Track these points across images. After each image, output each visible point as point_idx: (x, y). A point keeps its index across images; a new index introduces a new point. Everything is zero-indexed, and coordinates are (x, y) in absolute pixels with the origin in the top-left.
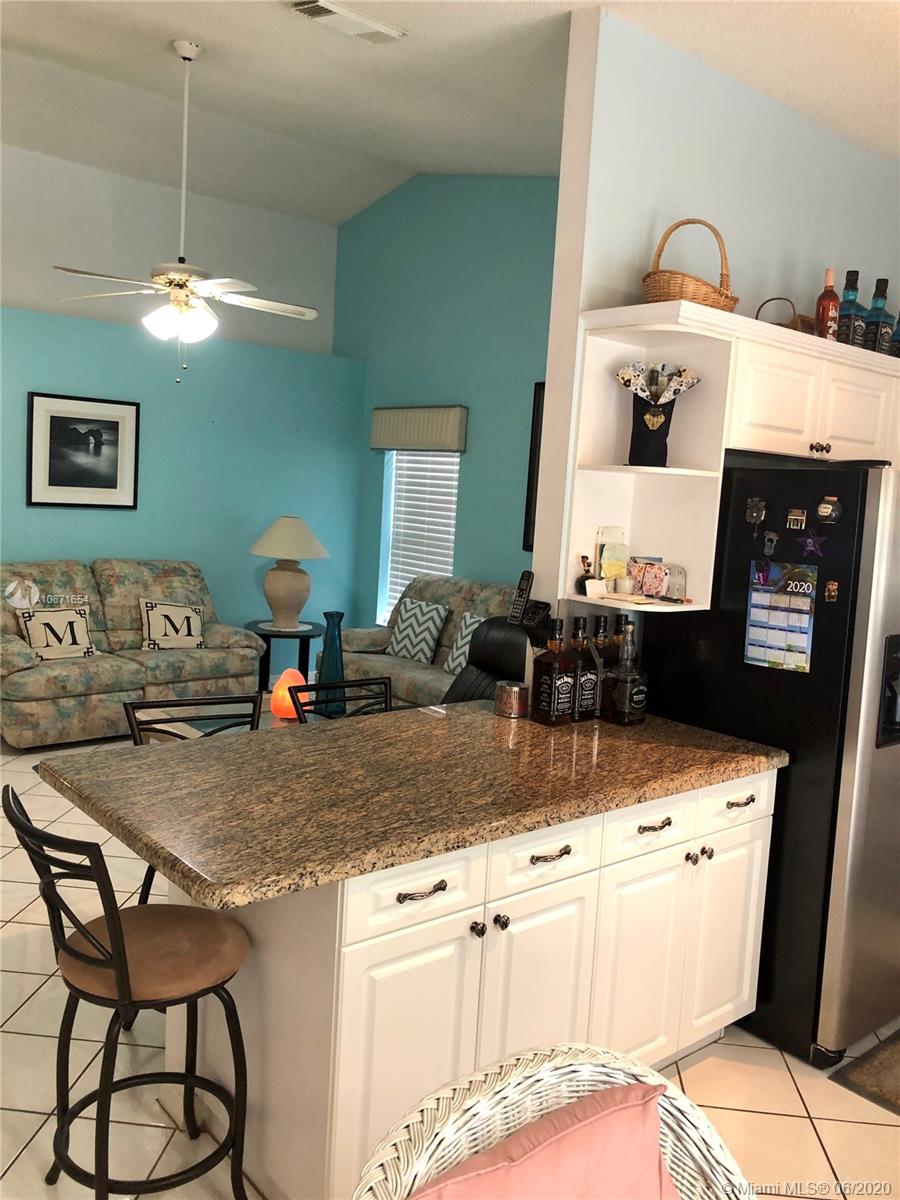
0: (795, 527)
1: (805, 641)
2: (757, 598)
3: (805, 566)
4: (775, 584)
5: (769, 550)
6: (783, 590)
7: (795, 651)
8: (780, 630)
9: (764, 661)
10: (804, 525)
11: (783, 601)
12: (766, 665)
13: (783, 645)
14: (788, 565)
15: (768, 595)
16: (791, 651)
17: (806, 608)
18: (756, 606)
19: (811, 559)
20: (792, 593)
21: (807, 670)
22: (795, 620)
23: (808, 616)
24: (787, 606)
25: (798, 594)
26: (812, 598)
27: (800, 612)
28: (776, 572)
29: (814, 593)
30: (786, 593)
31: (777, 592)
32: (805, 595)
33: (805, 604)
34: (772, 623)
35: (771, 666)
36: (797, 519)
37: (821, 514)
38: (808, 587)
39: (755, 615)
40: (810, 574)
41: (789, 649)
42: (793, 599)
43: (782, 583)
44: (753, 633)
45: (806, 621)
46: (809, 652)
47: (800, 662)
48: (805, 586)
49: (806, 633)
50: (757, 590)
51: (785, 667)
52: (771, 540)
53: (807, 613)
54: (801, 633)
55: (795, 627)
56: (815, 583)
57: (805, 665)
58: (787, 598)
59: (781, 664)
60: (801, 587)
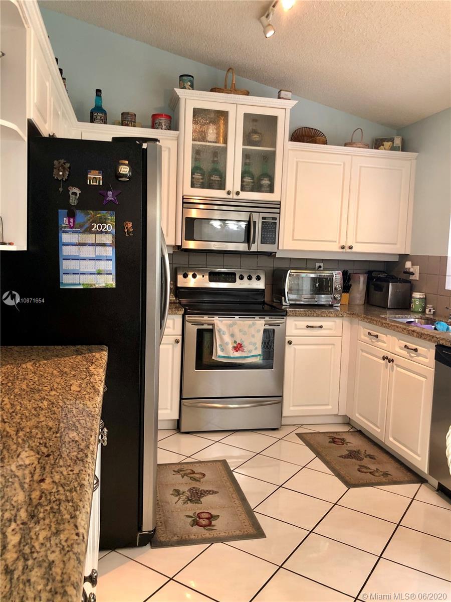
0: (95, 184)
1: (110, 266)
2: (66, 238)
3: (105, 212)
4: (81, 226)
5: (73, 201)
6: (89, 230)
7: (104, 274)
8: (90, 260)
9: (79, 284)
10: (101, 181)
11: (90, 238)
12: (81, 287)
13: (94, 270)
14: (91, 212)
15: (76, 235)
16: (101, 274)
17: (109, 242)
18: (68, 245)
19: (110, 206)
20: (97, 232)
21: (114, 286)
22: (100, 251)
23: (110, 248)
24: (94, 242)
25: (101, 232)
26: (113, 235)
27: (104, 245)
28: (81, 216)
29: (114, 231)
30: (91, 232)
31: (84, 232)
32: (106, 232)
33: (108, 239)
34: (82, 255)
35: (85, 287)
36: (95, 177)
37: (121, 172)
38: (110, 226)
39: (66, 251)
40: (110, 218)
41: (99, 273)
42: (98, 236)
43: (87, 225)
44: (65, 265)
45: (110, 252)
46: (114, 273)
47: (109, 281)
48: (106, 226)
49: (111, 260)
50: (66, 232)
51: (97, 286)
52: (75, 194)
53: (111, 246)
54: (107, 260)
55: (102, 256)
56: (114, 224)
57: (112, 283)
58: (93, 236)
59: (94, 285)
60: (103, 227)
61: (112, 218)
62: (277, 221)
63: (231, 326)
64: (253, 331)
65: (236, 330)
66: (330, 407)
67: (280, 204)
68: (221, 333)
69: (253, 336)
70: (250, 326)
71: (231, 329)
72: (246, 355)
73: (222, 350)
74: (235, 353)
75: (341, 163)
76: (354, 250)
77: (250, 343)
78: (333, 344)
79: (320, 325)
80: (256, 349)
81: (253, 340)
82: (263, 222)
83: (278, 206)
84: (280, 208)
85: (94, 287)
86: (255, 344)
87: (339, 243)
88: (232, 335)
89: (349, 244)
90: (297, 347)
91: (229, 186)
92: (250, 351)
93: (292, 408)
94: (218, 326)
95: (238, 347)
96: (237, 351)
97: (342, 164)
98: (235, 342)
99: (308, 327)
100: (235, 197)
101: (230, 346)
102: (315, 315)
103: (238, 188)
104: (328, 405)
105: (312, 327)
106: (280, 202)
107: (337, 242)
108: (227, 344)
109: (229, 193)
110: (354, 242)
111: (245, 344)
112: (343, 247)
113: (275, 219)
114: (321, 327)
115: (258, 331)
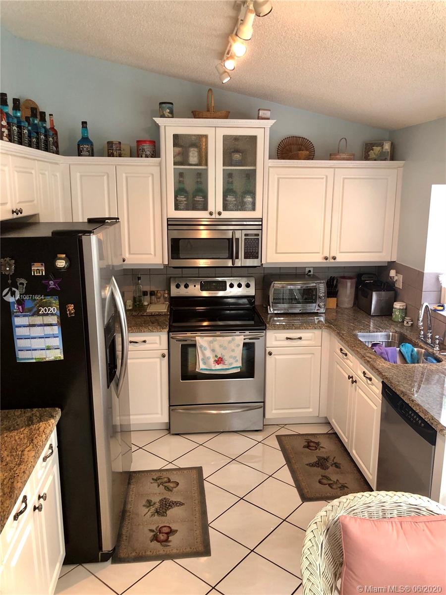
0: (38, 274)
1: (58, 342)
3: (49, 297)
4: (30, 310)
5: (22, 290)
6: (37, 314)
7: (53, 349)
8: (40, 338)
9: (32, 359)
10: (44, 272)
11: (38, 320)
12: (34, 361)
13: (44, 347)
15: (26, 318)
16: (50, 349)
17: (55, 322)
18: (19, 326)
19: (52, 293)
20: (44, 315)
21: (62, 358)
22: (48, 330)
23: (57, 326)
24: (42, 323)
25: (47, 314)
26: (58, 316)
27: (51, 325)
28: (29, 303)
29: (59, 312)
30: (39, 315)
31: (32, 316)
32: (52, 314)
33: (54, 320)
34: (33, 335)
35: (37, 360)
36: (38, 269)
37: (58, 266)
38: (54, 309)
39: (19, 331)
40: (54, 302)
41: (48, 349)
42: (45, 318)
43: (35, 309)
44: (20, 343)
45: (56, 330)
46: (61, 347)
47: (57, 354)
49: (58, 337)
50: (17, 316)
51: (47, 359)
52: (22, 284)
53: (57, 325)
54: (55, 337)
55: (50, 334)
56: (58, 306)
57: (60, 356)
58: (41, 318)
59: (45, 358)
60: (49, 310)
61: (55, 301)
62: (259, 237)
63: (211, 342)
64: (232, 346)
65: (216, 345)
66: (311, 410)
67: (262, 221)
68: (203, 348)
69: (233, 351)
70: (230, 342)
71: (212, 345)
72: (227, 368)
73: (205, 363)
74: (217, 365)
75: (322, 177)
76: (338, 260)
77: (231, 357)
78: (313, 354)
79: (299, 336)
80: (237, 361)
81: (233, 354)
82: (245, 239)
83: (260, 223)
84: (262, 225)
85: (45, 360)
86: (235, 357)
87: (323, 254)
88: (213, 351)
89: (332, 255)
90: (277, 357)
91: (211, 207)
92: (231, 364)
93: (274, 412)
94: (199, 342)
95: (219, 361)
96: (218, 364)
97: (325, 177)
98: (216, 356)
99: (287, 338)
100: (218, 216)
101: (212, 360)
102: (294, 328)
103: (220, 207)
104: (309, 408)
105: (290, 339)
106: (262, 219)
107: (321, 252)
108: (209, 358)
109: (211, 214)
110: (338, 252)
111: (226, 358)
112: (326, 258)
113: (258, 235)
114: (300, 338)
115: (238, 346)
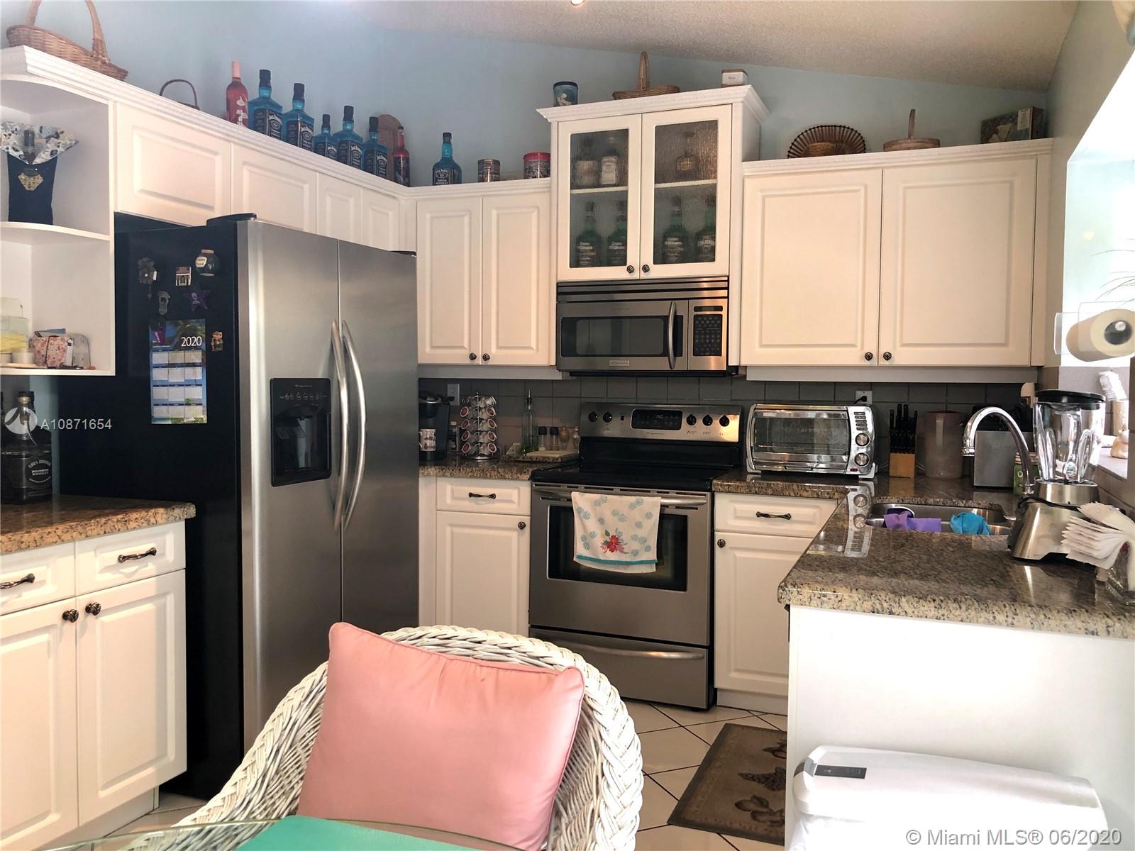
0: (183, 284)
1: (199, 393)
2: (158, 358)
3: (194, 321)
4: (170, 342)
5: (163, 310)
6: (178, 347)
7: (193, 404)
8: (179, 385)
9: (167, 419)
10: (190, 281)
11: (179, 357)
12: (170, 422)
13: (182, 400)
14: (180, 322)
15: (166, 354)
16: (190, 405)
17: (199, 361)
18: (157, 366)
19: (198, 313)
20: (186, 349)
21: (205, 422)
22: (190, 374)
23: (202, 369)
24: (183, 362)
25: (190, 348)
26: (203, 351)
27: (194, 365)
28: (170, 331)
29: (204, 345)
30: (181, 349)
31: (173, 350)
32: (196, 348)
33: (197, 357)
34: (172, 380)
35: (174, 422)
36: (184, 276)
37: (198, 266)
38: (198, 341)
39: (157, 375)
40: (199, 328)
41: (188, 403)
42: (187, 353)
43: (177, 340)
44: (157, 393)
45: (199, 374)
46: (205, 403)
47: (197, 414)
48: (196, 340)
49: (201, 385)
50: (157, 350)
51: (185, 421)
52: (163, 299)
53: (200, 366)
54: (197, 385)
55: (191, 380)
56: (204, 335)
57: (202, 416)
58: (182, 354)
59: (183, 419)
60: (193, 340)
61: (201, 328)
62: (724, 313)
63: (597, 503)
64: (637, 515)
65: (607, 511)
67: (728, 281)
68: (582, 515)
69: (639, 525)
70: (632, 506)
71: (598, 508)
72: (628, 560)
73: (587, 546)
74: (609, 552)
75: (857, 188)
76: (893, 361)
77: (634, 538)
79: (784, 513)
80: (648, 549)
81: (641, 533)
82: (696, 317)
83: (725, 285)
84: (727, 288)
85: (182, 422)
86: (643, 540)
87: (862, 348)
88: (601, 521)
89: (883, 350)
90: (739, 554)
91: (632, 259)
92: (636, 553)
93: (734, 675)
94: (575, 502)
95: (613, 544)
96: (612, 551)
97: (863, 189)
98: (607, 534)
99: (759, 515)
100: (644, 276)
101: (599, 540)
102: (770, 491)
103: (648, 258)
105: (766, 516)
106: (728, 277)
107: (859, 344)
108: (593, 535)
109: (630, 270)
110: (898, 344)
111: (625, 538)
112: (869, 357)
113: (720, 308)
114: (787, 517)
115: (649, 516)
